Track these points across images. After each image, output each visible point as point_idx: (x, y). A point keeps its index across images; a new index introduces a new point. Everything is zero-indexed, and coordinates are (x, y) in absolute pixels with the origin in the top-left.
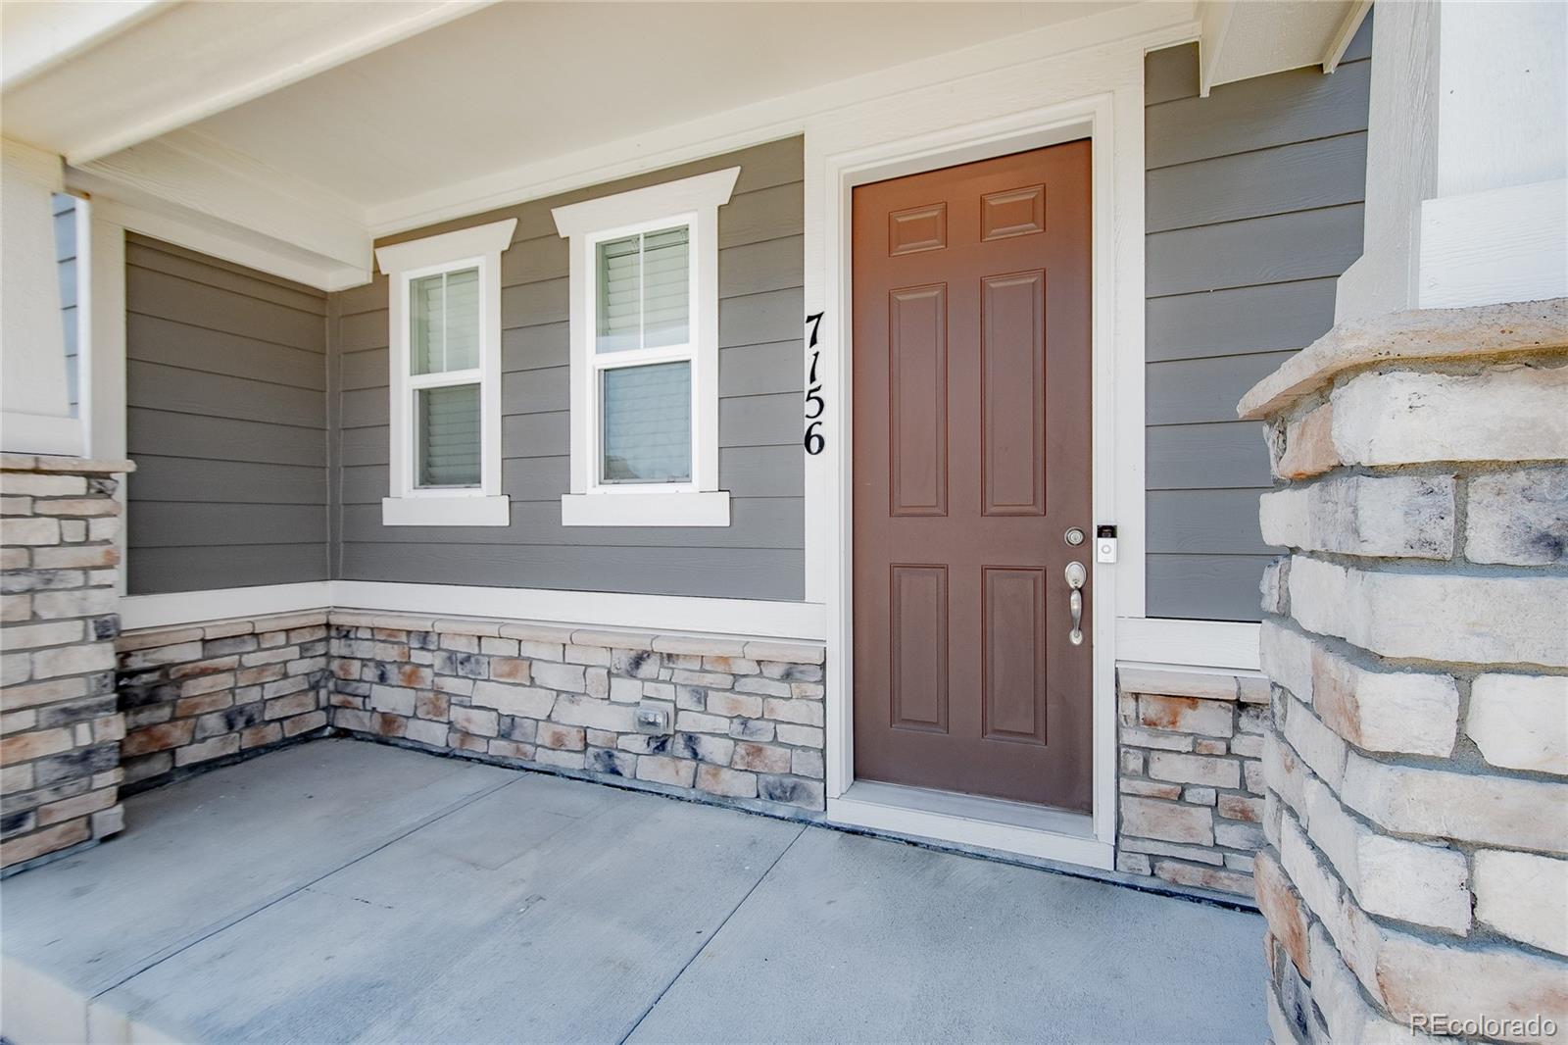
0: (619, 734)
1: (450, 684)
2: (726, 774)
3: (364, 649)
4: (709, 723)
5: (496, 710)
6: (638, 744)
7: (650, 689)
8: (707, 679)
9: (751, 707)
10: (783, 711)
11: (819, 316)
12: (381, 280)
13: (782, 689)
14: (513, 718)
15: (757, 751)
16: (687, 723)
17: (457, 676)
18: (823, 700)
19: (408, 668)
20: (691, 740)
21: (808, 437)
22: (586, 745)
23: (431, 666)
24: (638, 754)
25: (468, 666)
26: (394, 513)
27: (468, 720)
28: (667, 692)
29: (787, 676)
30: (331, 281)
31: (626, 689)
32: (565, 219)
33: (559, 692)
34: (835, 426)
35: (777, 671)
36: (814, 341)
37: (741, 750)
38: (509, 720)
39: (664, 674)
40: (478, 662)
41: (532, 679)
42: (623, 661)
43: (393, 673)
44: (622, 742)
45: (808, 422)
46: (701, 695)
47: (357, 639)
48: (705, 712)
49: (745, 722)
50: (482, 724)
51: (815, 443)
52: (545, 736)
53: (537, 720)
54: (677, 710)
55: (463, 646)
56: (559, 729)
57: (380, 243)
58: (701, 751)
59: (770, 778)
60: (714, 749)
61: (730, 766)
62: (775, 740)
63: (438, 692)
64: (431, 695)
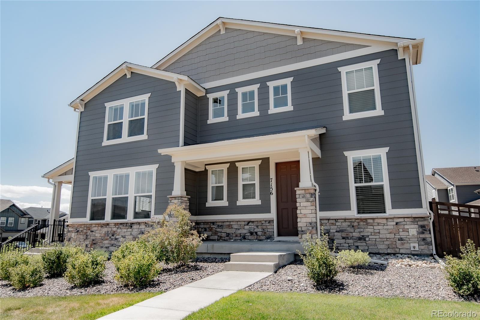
0: (246, 233)
1: (218, 230)
2: (261, 237)
3: (202, 226)
4: (259, 230)
5: (226, 233)
6: (249, 234)
7: (250, 226)
8: (258, 224)
9: (264, 227)
10: (269, 227)
11: (272, 179)
12: (206, 171)
13: (268, 224)
14: (229, 233)
15: (265, 233)
16: (255, 231)
17: (219, 228)
18: (273, 225)
19: (210, 228)
20: (256, 233)
21: (271, 193)
22: (241, 236)
23: (215, 227)
24: (248, 236)
25: (221, 227)
26: (208, 205)
27: (221, 235)
28: (253, 227)
29: (269, 223)
30: (197, 170)
31: (247, 227)
32: (237, 164)
33: (236, 229)
34: (274, 191)
35: (268, 222)
36: (271, 182)
37: (263, 233)
38: (228, 234)
39: (252, 224)
40: (223, 226)
41: (232, 227)
42: (246, 223)
43: (208, 229)
44: (246, 234)
45: (271, 191)
46: (257, 226)
47: (201, 225)
48: (258, 229)
49: (264, 229)
50: (224, 235)
51: (272, 194)
52: (234, 235)
53: (233, 233)
54: (254, 229)
55: (220, 224)
56: (237, 234)
57: (206, 165)
58: (258, 234)
59: (267, 236)
60: (259, 233)
61: (262, 235)
62: (267, 231)
63: (216, 231)
64: (215, 232)
